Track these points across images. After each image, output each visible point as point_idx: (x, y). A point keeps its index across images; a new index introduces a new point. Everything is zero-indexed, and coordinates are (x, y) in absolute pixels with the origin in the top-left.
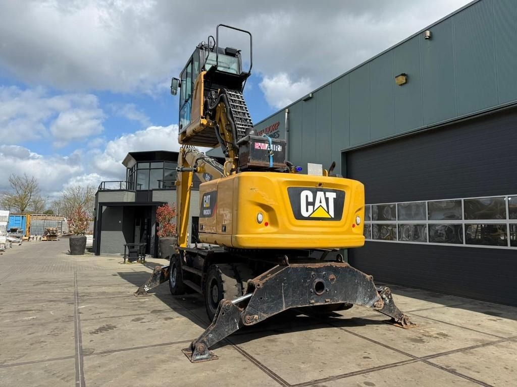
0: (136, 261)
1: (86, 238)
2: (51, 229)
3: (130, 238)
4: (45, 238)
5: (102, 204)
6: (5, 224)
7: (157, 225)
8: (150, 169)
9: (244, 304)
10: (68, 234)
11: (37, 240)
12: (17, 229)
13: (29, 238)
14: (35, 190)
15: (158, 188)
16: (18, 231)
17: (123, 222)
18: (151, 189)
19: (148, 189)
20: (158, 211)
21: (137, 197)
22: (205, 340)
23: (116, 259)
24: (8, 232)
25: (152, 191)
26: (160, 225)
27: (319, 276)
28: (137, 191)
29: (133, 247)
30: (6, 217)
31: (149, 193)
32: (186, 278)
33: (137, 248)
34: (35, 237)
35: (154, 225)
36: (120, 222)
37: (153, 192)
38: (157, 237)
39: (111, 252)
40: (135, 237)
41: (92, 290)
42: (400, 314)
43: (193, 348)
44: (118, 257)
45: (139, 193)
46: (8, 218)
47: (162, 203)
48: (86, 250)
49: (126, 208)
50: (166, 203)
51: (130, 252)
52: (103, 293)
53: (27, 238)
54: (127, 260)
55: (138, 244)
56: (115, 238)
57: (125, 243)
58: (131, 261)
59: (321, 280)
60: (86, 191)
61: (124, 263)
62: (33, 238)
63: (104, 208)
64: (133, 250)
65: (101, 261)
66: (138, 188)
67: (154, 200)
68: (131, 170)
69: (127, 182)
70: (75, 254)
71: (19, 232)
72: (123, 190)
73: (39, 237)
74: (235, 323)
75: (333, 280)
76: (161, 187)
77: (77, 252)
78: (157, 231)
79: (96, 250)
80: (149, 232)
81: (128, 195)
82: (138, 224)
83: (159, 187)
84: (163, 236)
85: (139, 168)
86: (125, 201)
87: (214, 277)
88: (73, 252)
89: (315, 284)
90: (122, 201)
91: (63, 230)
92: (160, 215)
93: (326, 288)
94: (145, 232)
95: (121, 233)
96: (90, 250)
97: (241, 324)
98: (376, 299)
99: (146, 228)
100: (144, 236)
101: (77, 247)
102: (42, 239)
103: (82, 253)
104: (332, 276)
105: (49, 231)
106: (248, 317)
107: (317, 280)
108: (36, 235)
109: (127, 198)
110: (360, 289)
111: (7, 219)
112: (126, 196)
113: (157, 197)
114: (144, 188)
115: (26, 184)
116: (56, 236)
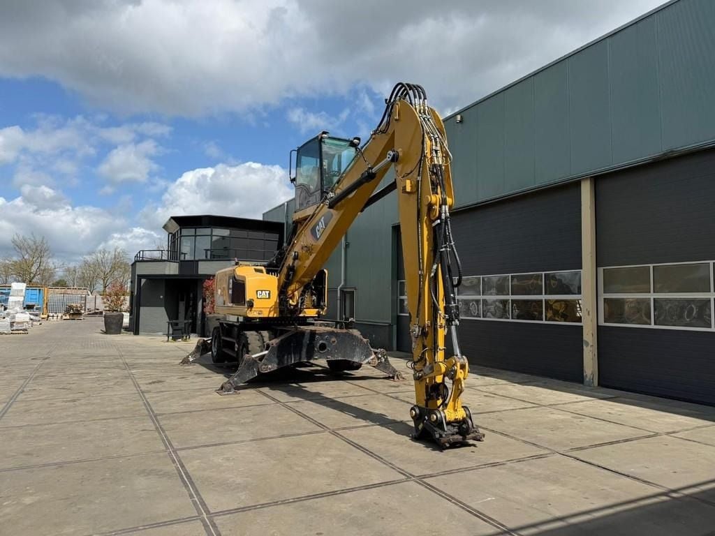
0: (180, 340)
1: (123, 315)
2: (74, 305)
3: (173, 315)
4: (68, 317)
5: (140, 277)
6: (21, 299)
7: (204, 300)
8: (196, 236)
9: (261, 358)
10: (93, 312)
11: (57, 319)
12: (34, 306)
13: (48, 316)
14: (45, 254)
15: (204, 258)
16: (35, 307)
17: (165, 297)
18: (197, 259)
19: (193, 259)
20: (205, 284)
21: (181, 268)
22: (232, 382)
23: (159, 338)
24: (24, 308)
25: (198, 261)
26: (207, 301)
27: (322, 339)
28: (181, 261)
29: (177, 324)
30: (22, 290)
31: (195, 263)
32: (224, 347)
33: (181, 325)
34: (55, 315)
35: (201, 301)
36: (162, 297)
37: (200, 263)
38: (203, 314)
39: (152, 331)
40: (179, 315)
41: (140, 361)
42: (395, 371)
43: (222, 388)
44: (160, 336)
45: (183, 264)
46: (24, 291)
47: (210, 275)
48: (122, 330)
49: (168, 281)
50: (214, 276)
51: (174, 330)
52: (150, 363)
53: (46, 316)
54: (171, 338)
55: (182, 321)
56: (156, 315)
57: (168, 320)
58: (175, 339)
59: (324, 342)
60: (113, 256)
61: (168, 341)
62: (53, 316)
63: (143, 281)
64: (176, 328)
65: (141, 339)
66: (182, 258)
67: (200, 273)
68: (174, 235)
69: (168, 251)
70: (110, 333)
71: (37, 309)
72: (165, 261)
73: (60, 315)
74: (254, 371)
75: (334, 342)
76: (209, 257)
77: (113, 331)
78: (203, 307)
79: (135, 328)
80: (195, 309)
81: (170, 267)
82: (182, 300)
83: (206, 257)
84: (210, 313)
85: (182, 234)
86: (167, 273)
87: (244, 342)
88: (108, 331)
89: (318, 345)
90: (163, 273)
91: (87, 307)
92: (207, 289)
93: (327, 348)
94: (191, 309)
95: (163, 309)
96: (127, 329)
97: (258, 372)
98: (372, 357)
99: (191, 304)
100: (190, 314)
101: (113, 325)
102: (64, 317)
103: (118, 332)
104: (333, 339)
105: (71, 307)
106: (263, 366)
107: (321, 342)
108: (56, 313)
109: (170, 270)
110: (358, 350)
111: (23, 293)
112: (167, 268)
113: (204, 269)
114: (188, 258)
115: (34, 247)
116: (80, 314)
